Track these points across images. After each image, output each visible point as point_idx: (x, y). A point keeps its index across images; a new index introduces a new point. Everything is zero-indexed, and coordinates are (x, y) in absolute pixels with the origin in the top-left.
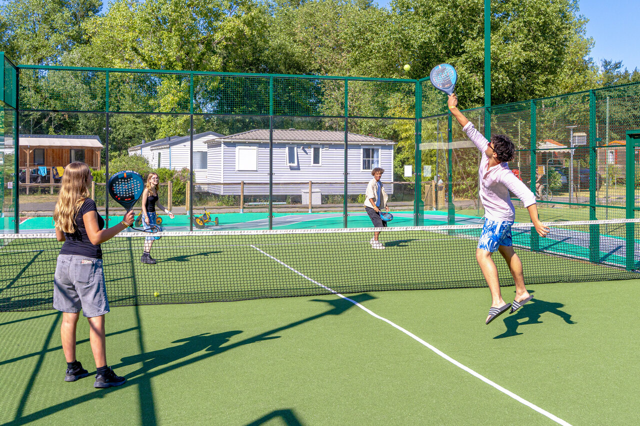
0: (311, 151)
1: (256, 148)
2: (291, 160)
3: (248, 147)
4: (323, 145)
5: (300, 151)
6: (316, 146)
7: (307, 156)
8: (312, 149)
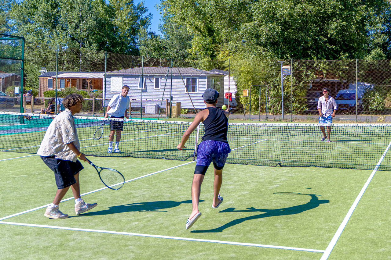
0: (154, 80)
1: (121, 78)
2: (141, 85)
3: (117, 78)
4: (161, 77)
5: (147, 80)
6: (158, 77)
7: (151, 83)
8: (155, 79)
